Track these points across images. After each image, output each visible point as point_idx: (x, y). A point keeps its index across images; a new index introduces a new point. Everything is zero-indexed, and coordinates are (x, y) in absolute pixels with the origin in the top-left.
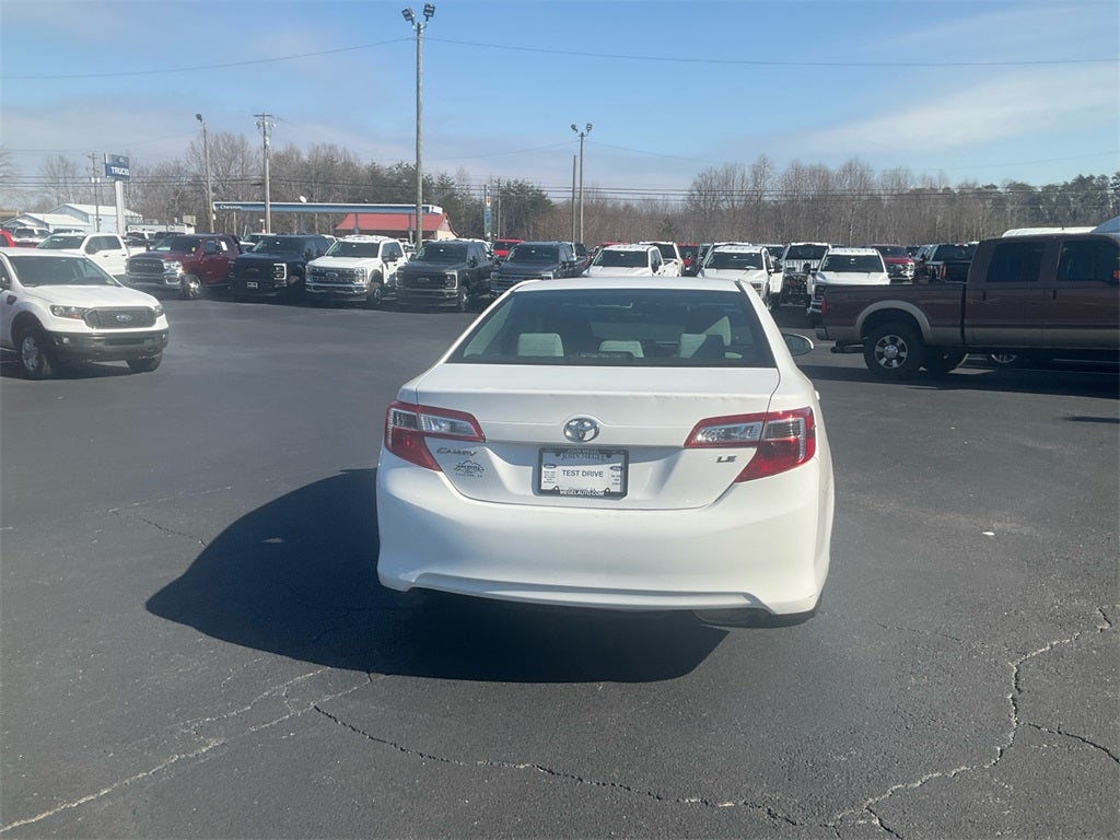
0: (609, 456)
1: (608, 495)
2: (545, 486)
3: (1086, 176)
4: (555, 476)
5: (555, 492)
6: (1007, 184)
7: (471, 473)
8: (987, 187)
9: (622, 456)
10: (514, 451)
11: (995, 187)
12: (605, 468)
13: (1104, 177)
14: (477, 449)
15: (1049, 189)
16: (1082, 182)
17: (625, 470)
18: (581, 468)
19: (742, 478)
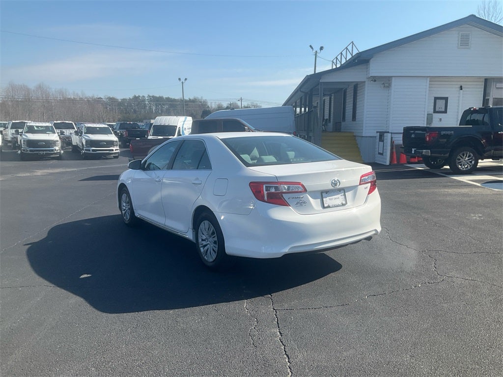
0: (340, 191)
1: (343, 205)
2: (326, 205)
3: (137, 95)
4: (328, 201)
5: (329, 207)
6: (107, 97)
7: (301, 205)
8: (98, 98)
9: (343, 190)
10: (314, 194)
11: (102, 99)
12: (339, 196)
13: (144, 97)
14: (304, 195)
15: (124, 100)
16: (136, 98)
17: (345, 195)
18: (334, 197)
19: (369, 194)
